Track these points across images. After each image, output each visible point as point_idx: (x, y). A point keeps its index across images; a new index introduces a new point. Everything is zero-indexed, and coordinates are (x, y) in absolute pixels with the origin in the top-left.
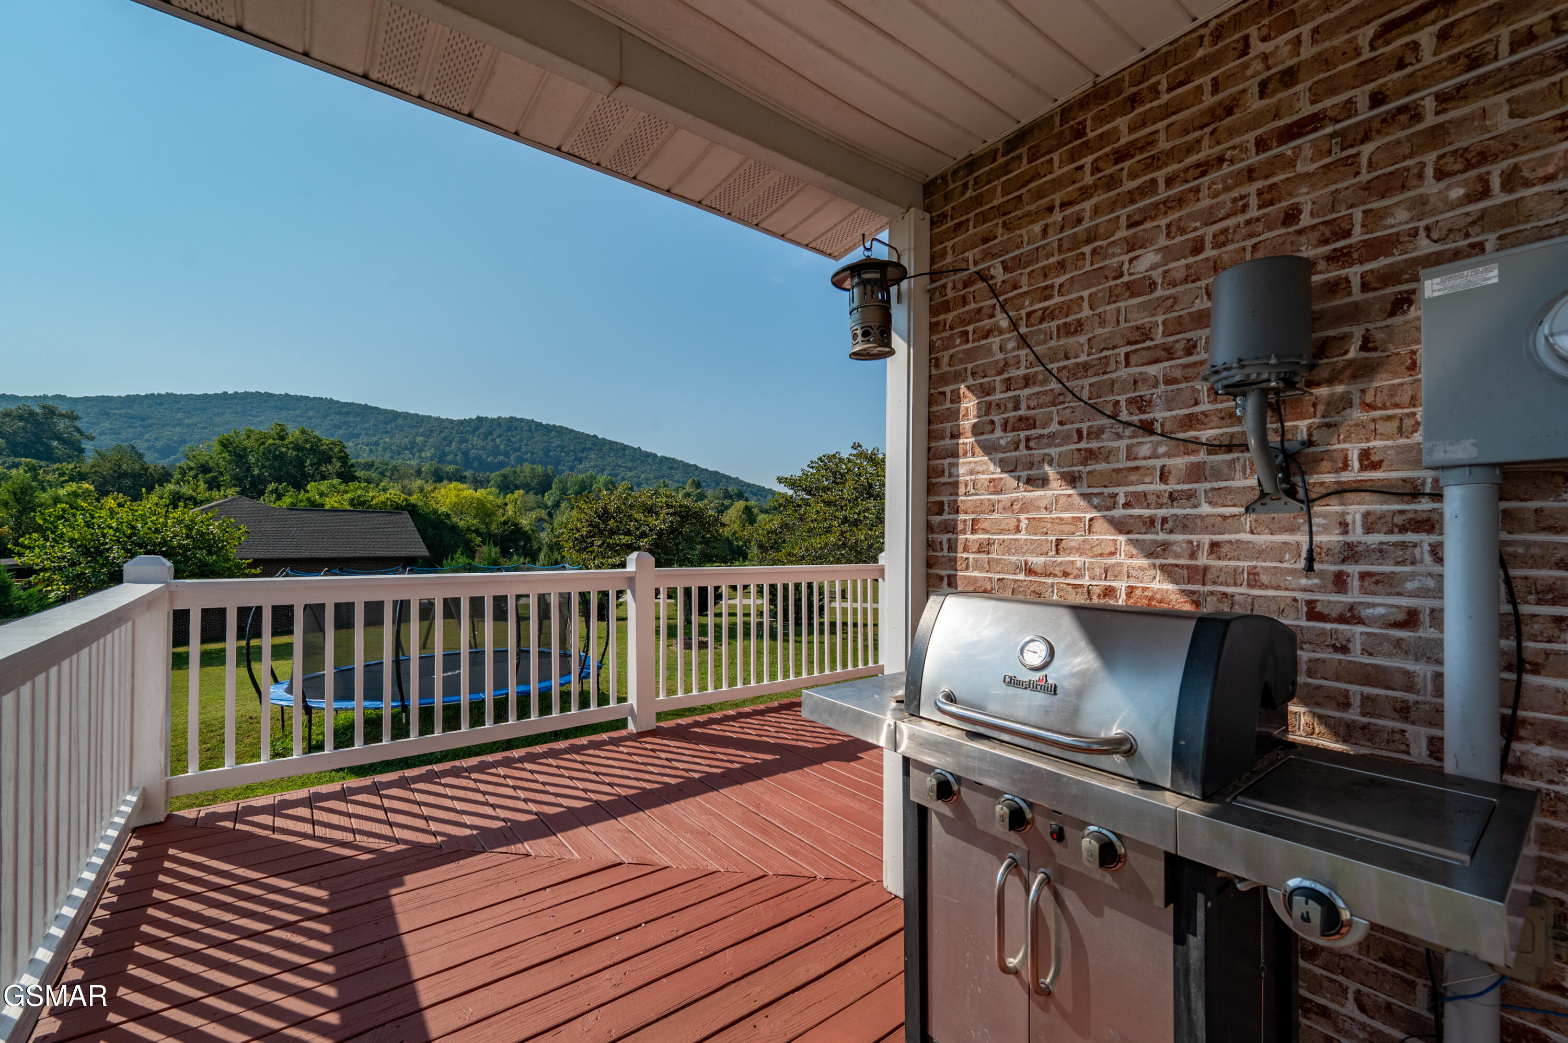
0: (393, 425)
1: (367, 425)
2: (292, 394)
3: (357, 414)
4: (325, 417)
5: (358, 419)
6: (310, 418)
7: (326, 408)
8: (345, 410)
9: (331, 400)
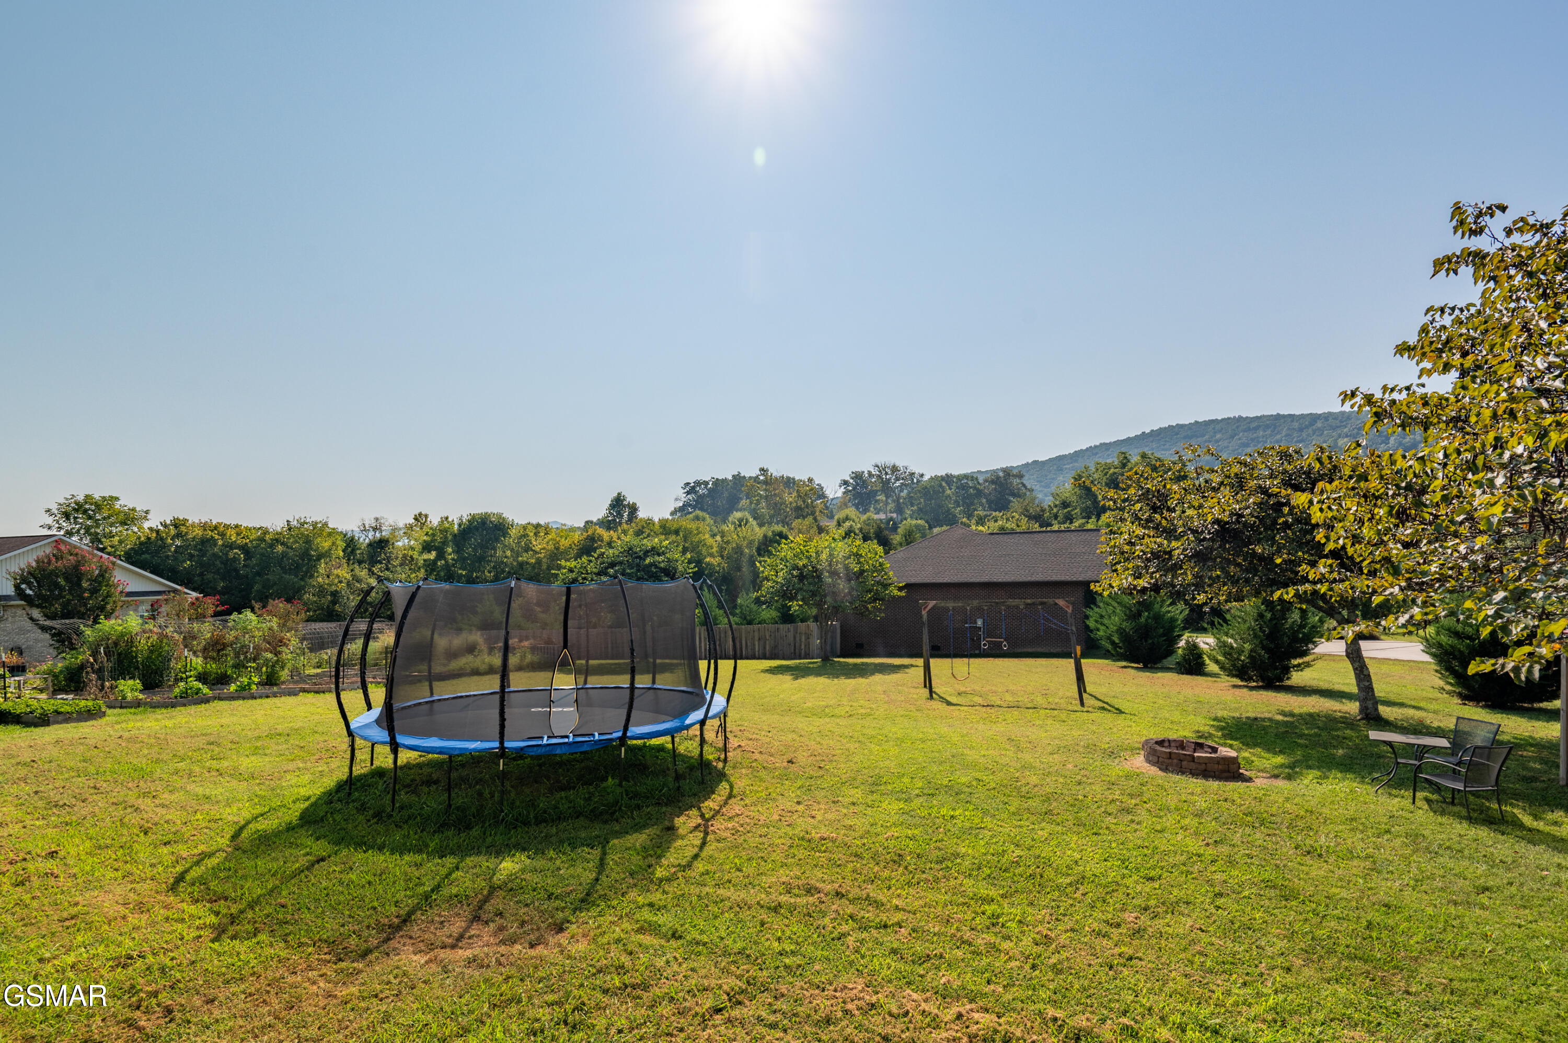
0: (1310, 431)
1: (1278, 437)
2: (1200, 420)
3: (1267, 427)
4: (1232, 437)
5: (1268, 432)
6: (1217, 441)
7: (1234, 427)
8: (1253, 425)
9: (1240, 417)
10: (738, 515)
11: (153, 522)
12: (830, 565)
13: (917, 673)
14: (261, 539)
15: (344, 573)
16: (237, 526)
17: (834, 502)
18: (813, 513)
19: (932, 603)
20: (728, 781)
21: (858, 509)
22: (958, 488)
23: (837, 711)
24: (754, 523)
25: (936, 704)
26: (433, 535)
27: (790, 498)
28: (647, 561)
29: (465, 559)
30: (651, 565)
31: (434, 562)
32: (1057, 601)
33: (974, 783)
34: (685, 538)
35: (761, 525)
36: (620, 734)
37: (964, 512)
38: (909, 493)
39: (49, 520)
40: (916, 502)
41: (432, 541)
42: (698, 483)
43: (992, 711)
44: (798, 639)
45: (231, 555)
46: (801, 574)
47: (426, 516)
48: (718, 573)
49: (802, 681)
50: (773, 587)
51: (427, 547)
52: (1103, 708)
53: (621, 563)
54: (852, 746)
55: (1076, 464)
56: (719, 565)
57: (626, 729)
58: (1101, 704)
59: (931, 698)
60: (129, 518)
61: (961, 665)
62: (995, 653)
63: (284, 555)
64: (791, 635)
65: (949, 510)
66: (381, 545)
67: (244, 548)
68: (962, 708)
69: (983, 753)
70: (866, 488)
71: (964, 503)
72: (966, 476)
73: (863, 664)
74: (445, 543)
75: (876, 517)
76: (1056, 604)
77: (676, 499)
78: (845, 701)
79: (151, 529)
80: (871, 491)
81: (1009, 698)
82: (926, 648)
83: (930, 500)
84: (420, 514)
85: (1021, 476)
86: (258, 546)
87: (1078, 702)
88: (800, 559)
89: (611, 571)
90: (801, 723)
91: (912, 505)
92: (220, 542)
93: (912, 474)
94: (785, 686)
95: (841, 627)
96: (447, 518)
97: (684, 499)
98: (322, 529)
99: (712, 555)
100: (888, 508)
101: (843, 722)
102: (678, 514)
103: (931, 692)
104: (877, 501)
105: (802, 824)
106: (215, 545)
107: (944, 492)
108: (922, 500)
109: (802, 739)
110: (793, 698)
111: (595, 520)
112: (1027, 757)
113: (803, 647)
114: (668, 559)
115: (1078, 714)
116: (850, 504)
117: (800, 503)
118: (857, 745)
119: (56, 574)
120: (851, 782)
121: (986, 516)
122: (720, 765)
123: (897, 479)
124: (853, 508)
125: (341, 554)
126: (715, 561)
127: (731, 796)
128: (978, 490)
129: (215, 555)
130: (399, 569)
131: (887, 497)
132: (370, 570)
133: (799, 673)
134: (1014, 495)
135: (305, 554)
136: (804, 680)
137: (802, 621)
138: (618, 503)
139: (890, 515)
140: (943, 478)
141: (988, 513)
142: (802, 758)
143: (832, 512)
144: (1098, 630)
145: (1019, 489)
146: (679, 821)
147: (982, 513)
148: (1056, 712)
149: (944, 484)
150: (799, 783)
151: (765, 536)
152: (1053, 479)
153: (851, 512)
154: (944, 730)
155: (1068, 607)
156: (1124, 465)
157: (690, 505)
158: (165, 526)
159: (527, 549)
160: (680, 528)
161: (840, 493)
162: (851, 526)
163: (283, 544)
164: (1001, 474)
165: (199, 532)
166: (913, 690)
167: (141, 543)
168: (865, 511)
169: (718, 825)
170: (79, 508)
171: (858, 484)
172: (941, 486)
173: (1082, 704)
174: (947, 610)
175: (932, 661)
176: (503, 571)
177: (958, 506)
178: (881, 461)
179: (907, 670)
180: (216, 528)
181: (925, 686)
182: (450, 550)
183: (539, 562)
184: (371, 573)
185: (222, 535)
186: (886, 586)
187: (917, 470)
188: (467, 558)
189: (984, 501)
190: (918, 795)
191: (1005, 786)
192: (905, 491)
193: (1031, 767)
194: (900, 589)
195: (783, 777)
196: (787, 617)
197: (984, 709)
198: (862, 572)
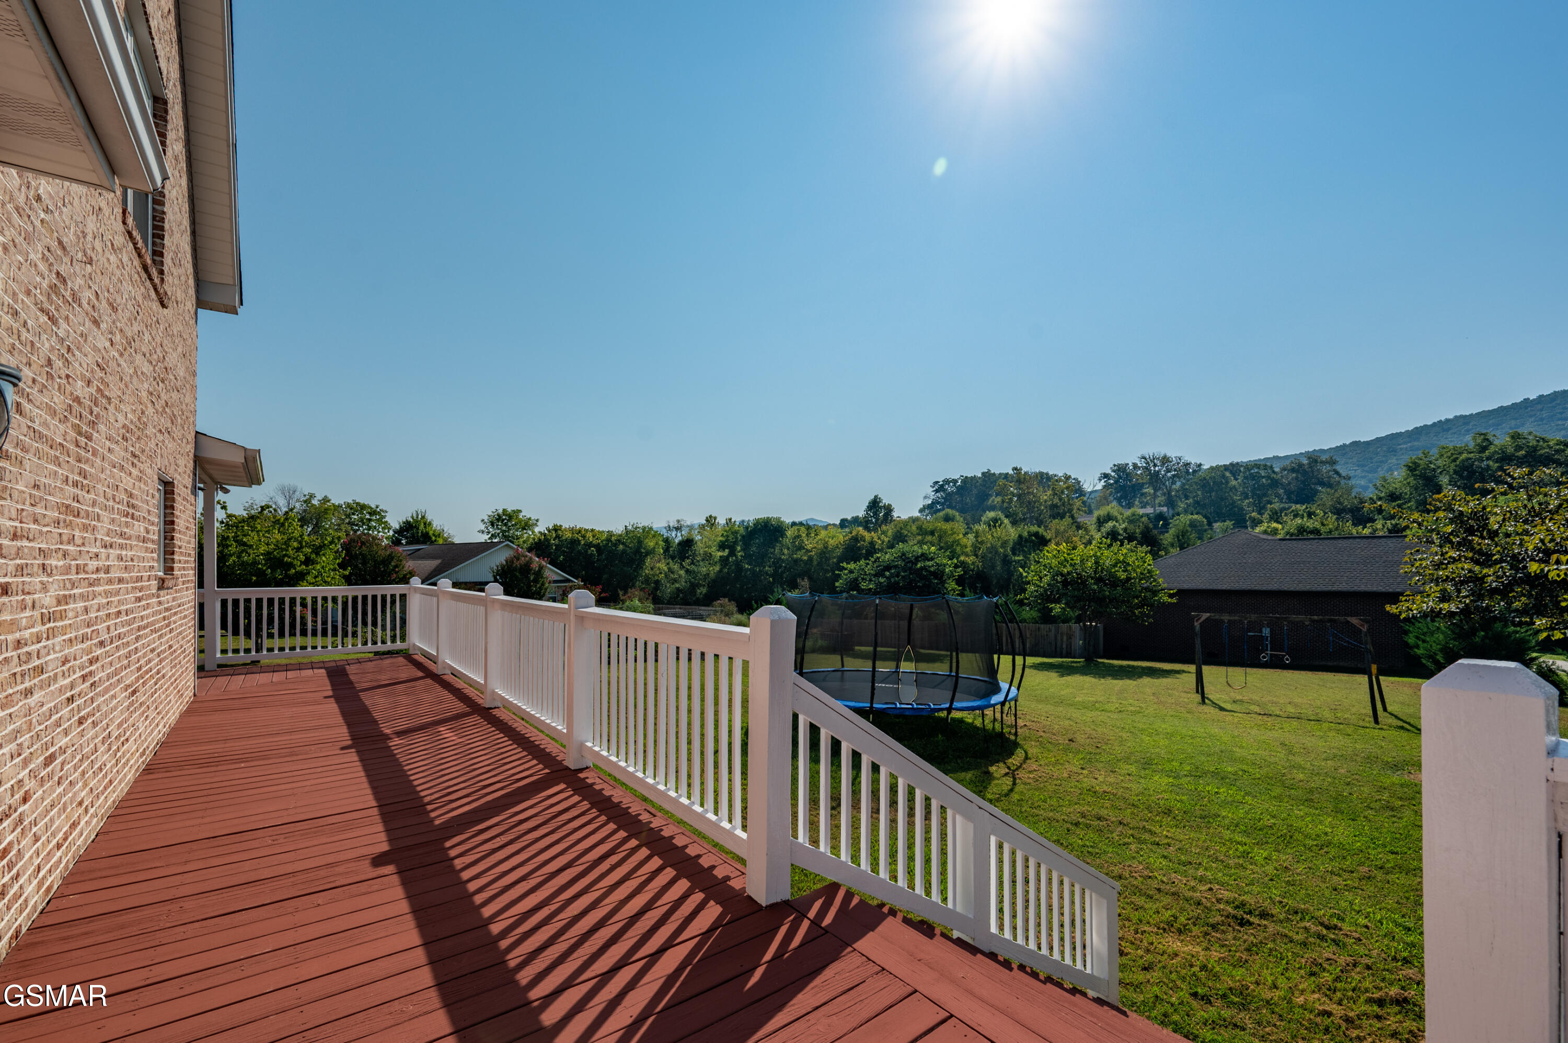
10: (991, 514)
11: (540, 528)
12: (1095, 572)
13: (1189, 679)
14: (608, 540)
15: (663, 566)
16: (592, 530)
17: (1093, 496)
18: (1070, 511)
19: (1205, 616)
20: (1022, 748)
21: (1120, 504)
22: (1246, 478)
23: (1106, 707)
24: (1006, 521)
25: (1208, 709)
26: (727, 536)
27: (1045, 496)
28: (919, 566)
29: (751, 556)
30: (922, 568)
31: (727, 557)
32: (1349, 619)
33: (1240, 773)
34: (940, 537)
35: (1014, 523)
36: (947, 705)
37: (1254, 504)
38: (1184, 484)
39: (482, 527)
40: (1191, 495)
41: (727, 540)
42: (947, 482)
43: (1269, 719)
44: (1059, 638)
45: (589, 552)
46: (1066, 579)
47: (715, 518)
48: (973, 571)
49: (1069, 679)
50: (1037, 591)
51: (722, 546)
52: (1402, 728)
53: (896, 567)
54: (1124, 735)
55: (1416, 443)
56: (973, 563)
57: (951, 703)
58: (1400, 723)
59: (1203, 702)
60: (527, 525)
61: (1237, 674)
62: (1276, 664)
63: (624, 552)
64: (1052, 634)
65: (1234, 502)
66: (687, 543)
67: (597, 547)
68: (1236, 714)
69: (1252, 752)
70: (1130, 481)
71: (1254, 494)
72: (1257, 465)
73: (1129, 666)
74: (735, 543)
75: (1141, 511)
76: (1349, 622)
77: (925, 497)
78: (1114, 699)
79: (540, 533)
80: (1133, 486)
81: (1291, 710)
82: (1198, 655)
83: (1210, 491)
84: (711, 516)
85: (1332, 462)
86: (607, 544)
87: (1372, 719)
88: (1065, 566)
89: (887, 573)
90: (1075, 714)
91: (1187, 498)
92: (583, 542)
93: (1187, 465)
94: (1053, 682)
95: (1105, 629)
96: (730, 519)
97: (932, 497)
98: (648, 532)
99: (967, 555)
100: (1157, 502)
101: (1116, 716)
102: (927, 511)
103: (1203, 697)
104: (1143, 494)
105: (1087, 782)
106: (579, 544)
107: (1227, 482)
108: (1199, 493)
109: (1078, 725)
110: (1062, 693)
111: (849, 518)
112: (1299, 760)
113: (1064, 646)
114: (937, 564)
115: (1368, 730)
116: (1111, 498)
117: (1056, 501)
118: (1128, 734)
119: (515, 569)
120: (1127, 760)
121: (1282, 510)
122: (1012, 737)
123: (1168, 471)
124: (1115, 503)
125: (662, 551)
126: (970, 560)
127: (1027, 758)
128: (1272, 479)
129: (579, 552)
130: (701, 563)
131: (1156, 490)
132: (681, 564)
133: (1065, 670)
134: (1322, 484)
135: (637, 551)
136: (1069, 678)
137: (1064, 622)
138: (874, 504)
139: (1159, 510)
140: (1226, 468)
141: (1286, 506)
142: (1080, 738)
143: (1090, 506)
144: (1418, 647)
145: (1330, 477)
146: (993, 769)
147: (1276, 506)
148: (1341, 726)
149: (1228, 474)
150: (1081, 756)
151: (1020, 536)
152: (1382, 462)
153: (1113, 508)
154: (1215, 730)
155: (1362, 625)
156: (1483, 449)
157: (938, 503)
158: (549, 531)
159: (800, 548)
160: (936, 529)
161: (1100, 486)
162: (1114, 527)
163: (623, 543)
164: (1305, 461)
165: (569, 535)
166: (1183, 695)
167: (536, 543)
168: (1129, 506)
169: (1021, 774)
170: (499, 518)
171: (1120, 477)
172: (1224, 476)
173: (1376, 721)
174: (1222, 621)
175: (1206, 669)
176: (781, 566)
177: (1247, 497)
178: (1149, 451)
179: (1178, 676)
180: (580, 532)
181: (1197, 692)
182: (739, 548)
183: (811, 559)
184: (682, 567)
185: (584, 537)
186: (1155, 593)
187: (1193, 459)
188: (753, 555)
189: (1281, 491)
190: (1186, 776)
191: (1271, 778)
192: (1178, 484)
193: (1300, 767)
194: (1171, 596)
195: (1066, 750)
196: (1046, 617)
197: (1260, 717)
198: (1128, 579)
